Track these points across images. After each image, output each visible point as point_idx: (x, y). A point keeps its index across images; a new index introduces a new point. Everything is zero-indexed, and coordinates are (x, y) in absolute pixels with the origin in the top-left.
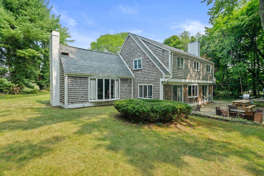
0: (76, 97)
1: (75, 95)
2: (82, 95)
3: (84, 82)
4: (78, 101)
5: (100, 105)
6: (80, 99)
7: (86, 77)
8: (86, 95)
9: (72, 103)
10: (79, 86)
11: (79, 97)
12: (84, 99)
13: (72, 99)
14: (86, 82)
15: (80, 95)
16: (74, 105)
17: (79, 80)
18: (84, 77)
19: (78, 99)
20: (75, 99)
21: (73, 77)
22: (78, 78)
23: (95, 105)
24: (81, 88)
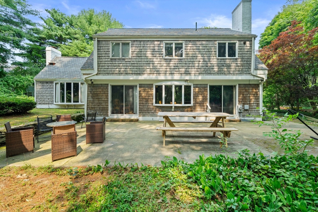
0: (43, 99)
1: (42, 98)
2: (48, 98)
3: (50, 86)
4: (45, 103)
5: (65, 108)
6: (46, 101)
7: (52, 82)
8: (52, 98)
9: (40, 104)
10: (45, 90)
11: (46, 99)
12: (50, 101)
13: (40, 101)
14: (52, 86)
15: (47, 98)
16: (42, 105)
17: (46, 85)
18: (50, 82)
19: (45, 101)
20: (42, 101)
21: (41, 82)
22: (45, 83)
23: (60, 107)
24: (48, 91)
